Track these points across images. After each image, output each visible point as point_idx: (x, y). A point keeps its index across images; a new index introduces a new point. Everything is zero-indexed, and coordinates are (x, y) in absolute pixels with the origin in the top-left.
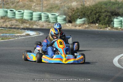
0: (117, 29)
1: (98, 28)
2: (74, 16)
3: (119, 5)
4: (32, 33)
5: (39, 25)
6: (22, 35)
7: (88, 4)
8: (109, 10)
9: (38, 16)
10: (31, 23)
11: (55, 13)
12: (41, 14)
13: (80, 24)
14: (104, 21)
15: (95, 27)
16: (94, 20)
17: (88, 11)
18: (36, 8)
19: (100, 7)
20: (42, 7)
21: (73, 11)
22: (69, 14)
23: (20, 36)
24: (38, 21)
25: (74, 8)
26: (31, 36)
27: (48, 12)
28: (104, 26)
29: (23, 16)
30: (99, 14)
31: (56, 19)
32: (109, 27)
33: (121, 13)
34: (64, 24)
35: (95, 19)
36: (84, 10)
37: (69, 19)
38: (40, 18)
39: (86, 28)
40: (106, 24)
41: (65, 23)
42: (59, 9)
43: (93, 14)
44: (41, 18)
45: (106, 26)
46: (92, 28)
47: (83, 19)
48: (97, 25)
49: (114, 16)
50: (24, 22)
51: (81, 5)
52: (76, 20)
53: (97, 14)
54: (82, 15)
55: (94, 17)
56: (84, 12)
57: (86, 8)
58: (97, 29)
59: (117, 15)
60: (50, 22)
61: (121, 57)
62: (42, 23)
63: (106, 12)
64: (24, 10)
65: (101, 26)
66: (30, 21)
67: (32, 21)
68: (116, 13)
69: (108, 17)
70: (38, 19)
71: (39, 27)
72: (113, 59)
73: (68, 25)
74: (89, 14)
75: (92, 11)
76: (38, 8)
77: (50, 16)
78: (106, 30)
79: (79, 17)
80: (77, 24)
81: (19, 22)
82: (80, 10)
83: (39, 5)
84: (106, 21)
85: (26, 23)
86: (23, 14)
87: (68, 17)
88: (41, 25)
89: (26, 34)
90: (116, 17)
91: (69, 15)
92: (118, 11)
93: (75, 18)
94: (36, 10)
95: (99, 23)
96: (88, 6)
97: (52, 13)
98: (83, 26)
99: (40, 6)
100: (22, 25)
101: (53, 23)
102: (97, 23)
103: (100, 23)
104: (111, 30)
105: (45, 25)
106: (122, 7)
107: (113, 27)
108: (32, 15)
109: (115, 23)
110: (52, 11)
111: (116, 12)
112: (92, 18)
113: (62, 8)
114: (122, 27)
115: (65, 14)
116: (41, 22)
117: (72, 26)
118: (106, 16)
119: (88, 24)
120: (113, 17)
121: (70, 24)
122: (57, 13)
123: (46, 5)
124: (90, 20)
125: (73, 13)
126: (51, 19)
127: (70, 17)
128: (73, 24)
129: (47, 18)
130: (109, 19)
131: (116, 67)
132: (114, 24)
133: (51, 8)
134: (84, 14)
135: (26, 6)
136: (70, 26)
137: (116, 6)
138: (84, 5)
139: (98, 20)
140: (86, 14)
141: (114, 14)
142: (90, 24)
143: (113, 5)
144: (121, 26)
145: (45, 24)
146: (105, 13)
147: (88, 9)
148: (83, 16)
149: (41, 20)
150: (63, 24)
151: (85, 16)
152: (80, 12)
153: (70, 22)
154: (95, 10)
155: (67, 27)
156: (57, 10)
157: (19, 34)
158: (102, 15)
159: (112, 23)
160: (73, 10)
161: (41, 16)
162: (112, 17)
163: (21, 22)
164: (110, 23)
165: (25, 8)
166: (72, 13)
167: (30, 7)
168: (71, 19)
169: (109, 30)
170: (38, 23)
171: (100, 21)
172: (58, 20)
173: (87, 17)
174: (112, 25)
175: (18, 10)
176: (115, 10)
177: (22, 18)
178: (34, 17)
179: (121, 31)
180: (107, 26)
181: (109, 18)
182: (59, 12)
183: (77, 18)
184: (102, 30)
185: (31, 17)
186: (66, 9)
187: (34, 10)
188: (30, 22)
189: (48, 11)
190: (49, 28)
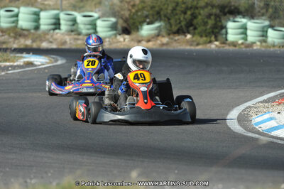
0: (234, 44)
1: (191, 45)
2: (135, 17)
4: (39, 60)
5: (56, 40)
6: (15, 64)
8: (216, 2)
9: (53, 21)
10: (37, 38)
11: (92, 11)
12: (58, 15)
13: (149, 35)
14: (204, 28)
15: (185, 43)
16: (181, 26)
17: (168, 5)
18: (46, 3)
21: (133, 6)
22: (122, 12)
23: (11, 66)
24: (52, 31)
26: (36, 66)
27: (75, 10)
28: (205, 38)
29: (17, 21)
30: (192, 11)
31: (94, 26)
32: (216, 40)
33: (242, 9)
34: (113, 37)
35: (183, 24)
36: (159, 3)
37: (125, 25)
38: (57, 24)
39: (163, 45)
40: (209, 33)
41: (115, 35)
42: (100, 3)
43: (178, 12)
44: (59, 24)
45: (209, 40)
46: (178, 44)
47: (157, 24)
48: (189, 36)
49: (228, 15)
50: (20, 35)
52: (139, 27)
53: (189, 13)
54: (153, 15)
55: (182, 19)
56: (157, 9)
58: (188, 48)
59: (234, 12)
60: (79, 34)
61: (244, 110)
62: (63, 37)
63: (210, 8)
64: (18, 8)
65: (197, 38)
66: (32, 31)
67: (39, 32)
68: (233, 8)
69: (213, 17)
70: (53, 27)
71: (54, 46)
72: (227, 115)
73: (122, 39)
74: (169, 12)
75: (177, 4)
76: (50, 2)
77: (80, 19)
78: (209, 49)
79: (148, 20)
80: (142, 36)
81: (9, 34)
82: (149, 3)
84: (208, 27)
85: (25, 36)
86: (17, 15)
87: (121, 21)
88: (59, 40)
89: (24, 62)
90: (231, 19)
91: (122, 15)
92: (236, 5)
93: (138, 23)
94: (47, 7)
95: (192, 31)
97: (83, 11)
98: (157, 39)
100: (17, 41)
102: (189, 33)
103: (196, 31)
104: (221, 48)
105: (68, 40)
107: (225, 41)
108: (39, 19)
109: (229, 31)
110: (83, 7)
111: (231, 7)
112: (176, 21)
114: (246, 40)
115: (114, 15)
116: (59, 35)
117: (132, 40)
118: (209, 16)
119: (169, 34)
120: (225, 17)
121: (127, 36)
122: (96, 12)
124: (173, 27)
125: (133, 11)
126: (81, 26)
127: (126, 21)
128: (134, 35)
129: (73, 25)
130: (216, 24)
131: (234, 132)
132: (227, 33)
134: (158, 13)
136: (127, 40)
139: (192, 25)
140: (162, 13)
141: (226, 10)
142: (171, 36)
144: (243, 38)
145: (67, 38)
146: (206, 10)
148: (156, 17)
149: (59, 29)
150: (110, 37)
151: (160, 16)
152: (149, 8)
153: (126, 31)
154: (184, 3)
155: (119, 44)
156: (95, 4)
157: (8, 64)
158: (200, 14)
159: (224, 31)
160: (132, 3)
161: (59, 19)
162: (222, 18)
163: (12, 34)
164: (217, 31)
166: (131, 12)
167: (33, 1)
168: (128, 25)
169: (217, 48)
170: (52, 36)
171: (195, 29)
172: (98, 29)
173: (166, 19)
174: (224, 36)
175: (5, 7)
176: (230, 2)
177: (16, 26)
178: (42, 21)
179: (244, 49)
180: (213, 38)
181: (215, 19)
182: (99, 11)
183: (142, 23)
184: (199, 47)
185: (35, 24)
187: (42, 7)
188: (33, 34)
189: (75, 8)
190: (79, 47)
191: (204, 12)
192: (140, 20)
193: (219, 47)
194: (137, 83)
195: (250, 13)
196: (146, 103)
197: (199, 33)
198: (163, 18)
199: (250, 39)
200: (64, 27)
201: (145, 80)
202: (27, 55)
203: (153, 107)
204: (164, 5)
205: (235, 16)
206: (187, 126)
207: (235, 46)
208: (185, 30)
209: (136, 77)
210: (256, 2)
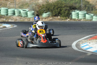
0: (74, 20)
1: (60, 20)
2: (41, 11)
3: (75, 1)
4: (8, 26)
5: (14, 19)
7: (52, 1)
8: (68, 5)
9: (13, 12)
10: (7, 18)
11: (26, 9)
12: (14, 10)
13: (45, 17)
14: (64, 14)
15: (58, 19)
16: (56, 14)
17: (52, 6)
18: (10, 6)
19: (61, 3)
20: (15, 5)
21: (40, 7)
22: (36, 9)
24: (12, 16)
25: (40, 5)
26: (7, 28)
27: (20, 9)
28: (64, 18)
29: (0, 12)
30: (60, 8)
31: (27, 14)
32: (69, 18)
33: (77, 8)
35: (57, 13)
36: (49, 6)
37: (37, 13)
38: (14, 13)
39: (50, 20)
40: (66, 16)
42: (29, 6)
43: (55, 9)
44: (15, 13)
46: (55, 20)
47: (48, 13)
48: (59, 17)
50: (2, 17)
51: (46, 2)
52: (42, 14)
53: (59, 9)
54: (47, 10)
55: (56, 11)
56: (48, 8)
57: (49, 4)
58: (59, 21)
59: (74, 9)
60: (22, 17)
61: (78, 42)
62: (16, 18)
63: (66, 7)
64: (1, 8)
65: (62, 18)
66: (6, 16)
67: (8, 16)
68: (74, 7)
69: (67, 10)
70: (13, 14)
71: (13, 21)
74: (52, 9)
75: (55, 6)
76: (12, 6)
77: (22, 11)
78: (66, 21)
79: (45, 12)
80: (43, 17)
82: (46, 6)
83: (12, 3)
84: (66, 14)
87: (36, 12)
88: (15, 19)
89: (3, 26)
90: (73, 11)
92: (75, 6)
93: (42, 13)
94: (11, 8)
95: (60, 15)
96: (52, 2)
97: (23, 9)
98: (48, 18)
99: (14, 4)
101: (25, 17)
103: (62, 15)
104: (70, 21)
106: (78, 3)
107: (71, 19)
108: (8, 12)
109: (73, 15)
110: (23, 7)
111: (73, 7)
112: (55, 12)
113: (31, 5)
114: (79, 18)
115: (33, 10)
116: (15, 17)
118: (66, 10)
119: (52, 16)
122: (27, 9)
123: (18, 3)
124: (54, 14)
125: (40, 9)
126: (22, 14)
127: (38, 12)
128: (40, 17)
129: (20, 14)
130: (68, 13)
132: (72, 16)
133: (22, 5)
134: (49, 9)
135: (3, 4)
137: (74, 2)
138: (48, 2)
140: (50, 9)
141: (72, 8)
142: (53, 17)
143: (71, 1)
144: (77, 18)
145: (18, 18)
146: (65, 8)
147: (51, 5)
148: (48, 10)
149: (15, 15)
150: (32, 18)
151: (49, 10)
152: (45, 7)
154: (57, 6)
156: (27, 6)
158: (63, 9)
159: (71, 15)
160: (39, 6)
161: (15, 12)
162: (70, 10)
164: (69, 15)
165: (1, 6)
167: (6, 5)
168: (38, 13)
170: (12, 18)
171: (61, 14)
172: (28, 15)
173: (51, 11)
174: (71, 17)
176: (73, 5)
178: (9, 12)
179: (78, 21)
180: (67, 18)
182: (28, 8)
183: (43, 13)
184: (63, 21)
185: (6, 13)
186: (34, 5)
187: (9, 7)
188: (6, 17)
189: (20, 8)
190: (21, 21)
191: (64, 9)
192: (42, 12)
193: (69, 21)
194: (41, 34)
195: (80, 9)
196: (44, 41)
197: (62, 16)
198: (50, 11)
199: (80, 18)
200: (16, 14)
201: (43, 32)
202: (4, 24)
203: (47, 42)
204: (51, 6)
205: (75, 10)
206: (58, 49)
207: (75, 20)
208: (58, 15)
209: (40, 32)
210: (82, 5)
